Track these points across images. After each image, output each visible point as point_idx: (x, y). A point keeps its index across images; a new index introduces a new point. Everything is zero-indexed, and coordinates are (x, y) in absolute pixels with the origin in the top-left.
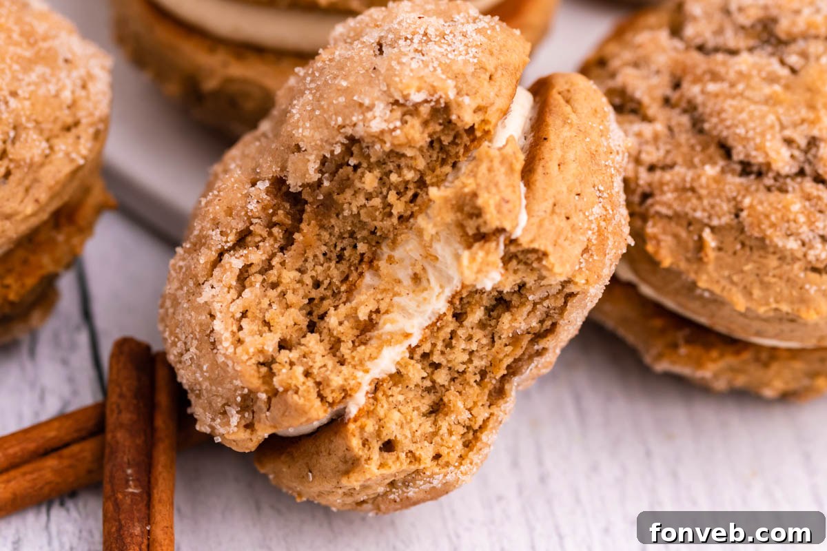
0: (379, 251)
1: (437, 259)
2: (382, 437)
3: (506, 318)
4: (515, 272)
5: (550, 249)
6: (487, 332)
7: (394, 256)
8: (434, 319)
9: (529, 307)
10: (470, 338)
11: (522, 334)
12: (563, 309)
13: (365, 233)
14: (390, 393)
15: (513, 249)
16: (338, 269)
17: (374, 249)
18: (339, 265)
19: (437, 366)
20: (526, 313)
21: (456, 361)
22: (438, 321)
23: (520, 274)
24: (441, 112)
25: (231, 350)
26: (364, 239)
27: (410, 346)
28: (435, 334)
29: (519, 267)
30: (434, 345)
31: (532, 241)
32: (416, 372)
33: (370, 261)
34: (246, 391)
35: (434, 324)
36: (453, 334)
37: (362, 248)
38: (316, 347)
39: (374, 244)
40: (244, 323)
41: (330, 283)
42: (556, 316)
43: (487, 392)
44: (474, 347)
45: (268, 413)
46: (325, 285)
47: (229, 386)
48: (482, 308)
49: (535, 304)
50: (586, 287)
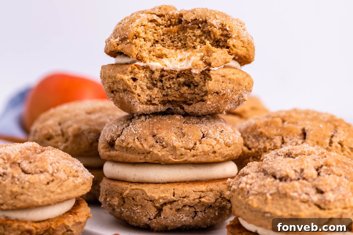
0: (181, 49)
1: (190, 60)
2: (135, 76)
3: (186, 88)
4: (201, 78)
5: (213, 80)
6: (178, 88)
7: (182, 52)
8: (174, 70)
9: (192, 92)
10: (174, 83)
11: (184, 97)
12: (198, 101)
13: (184, 42)
14: (147, 72)
15: (207, 72)
16: (170, 43)
17: (181, 47)
18: (171, 42)
19: (161, 81)
20: (190, 92)
21: (166, 85)
22: (174, 71)
23: (201, 80)
24: (228, 36)
25: (134, 26)
26: (182, 43)
27: (164, 68)
28: (170, 73)
29: (203, 78)
30: (167, 75)
31: (212, 74)
32: (157, 75)
33: (177, 48)
34: (126, 37)
35: (173, 71)
36: (173, 78)
37: (180, 44)
38: (148, 46)
39: (182, 46)
40: (142, 27)
41: (165, 43)
42: (194, 102)
43: (163, 99)
44: (173, 86)
45: (125, 45)
46: (164, 42)
47: (124, 32)
48: (185, 80)
49: (194, 93)
50: (208, 100)
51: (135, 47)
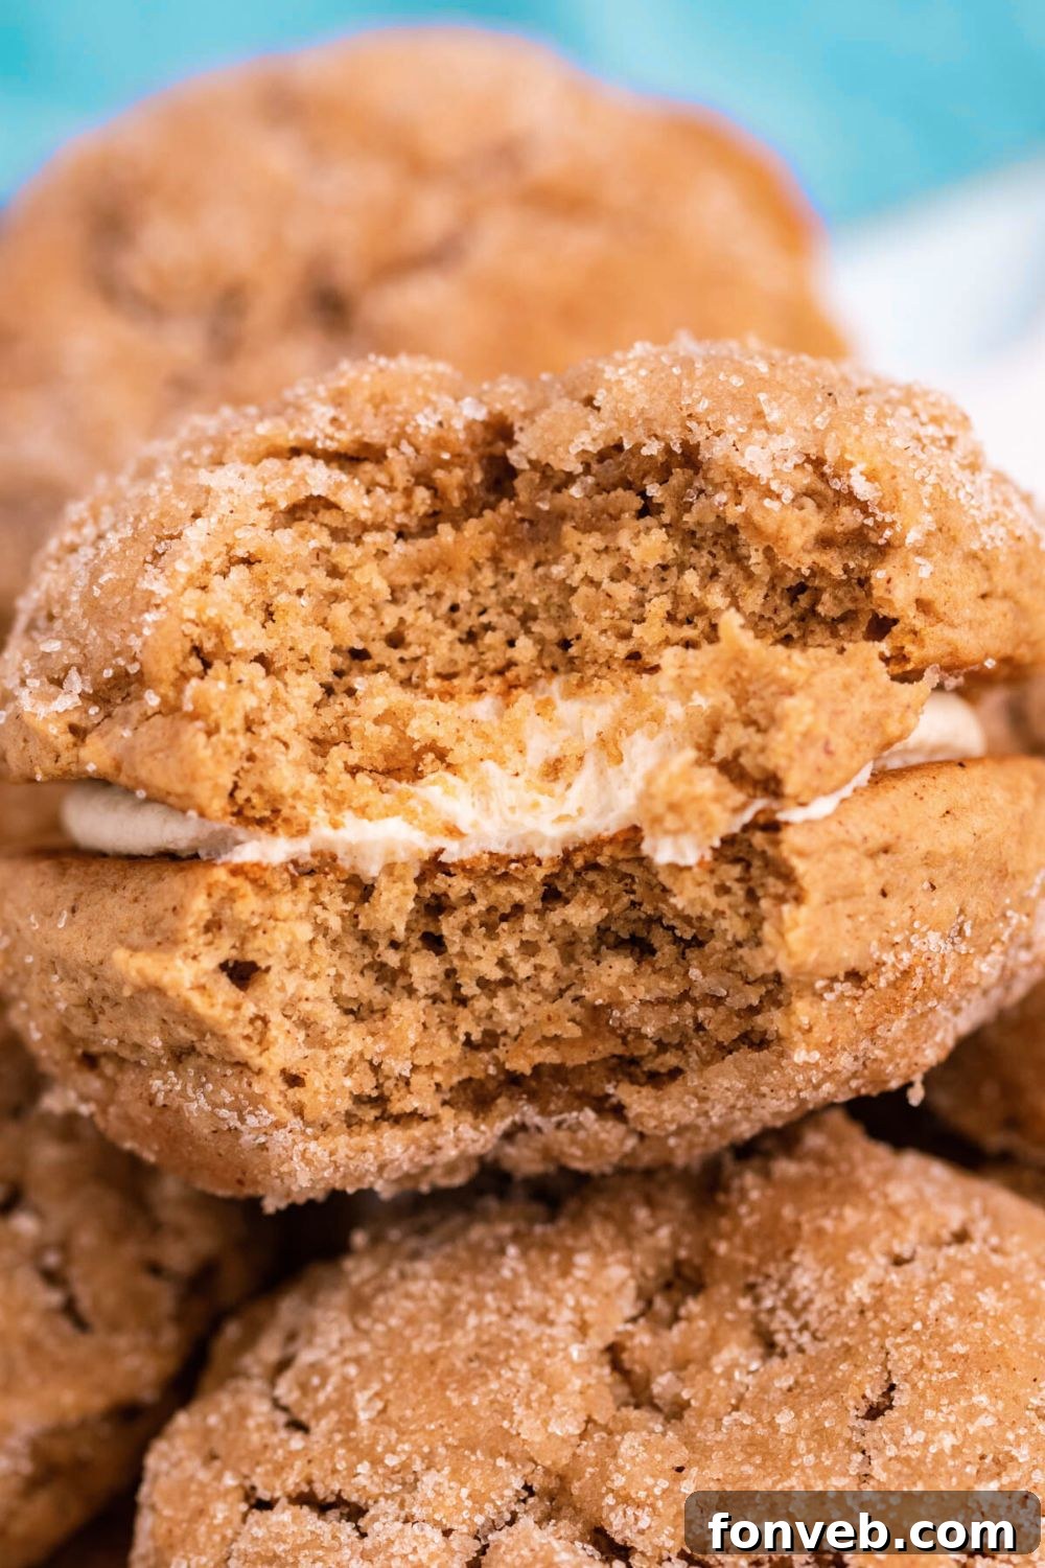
0: (543, 683)
1: (619, 759)
2: (248, 946)
3: (621, 964)
4: (722, 890)
5: (815, 897)
6: (565, 972)
7: (554, 706)
8: (513, 852)
9: (673, 988)
11: (613, 1030)
12: (724, 1050)
13: (552, 632)
14: (326, 898)
15: (759, 839)
16: (451, 650)
17: (539, 671)
18: (458, 646)
19: (435, 943)
20: (657, 993)
21: (476, 965)
22: (518, 860)
23: (723, 903)
24: (870, 544)
26: (541, 641)
27: (441, 851)
28: (490, 882)
29: (736, 886)
30: (471, 899)
31: (801, 854)
32: (394, 906)
33: (508, 680)
34: (133, 668)
35: (507, 860)
36: (518, 910)
37: (525, 649)
38: (301, 702)
39: (547, 663)
40: (238, 572)
41: (416, 659)
42: (695, 1058)
43: (465, 1074)
44: (524, 970)
45: (129, 733)
46: (407, 654)
47: (112, 635)
48: (606, 911)
49: (685, 996)
50: (797, 1036)
51: (209, 734)
